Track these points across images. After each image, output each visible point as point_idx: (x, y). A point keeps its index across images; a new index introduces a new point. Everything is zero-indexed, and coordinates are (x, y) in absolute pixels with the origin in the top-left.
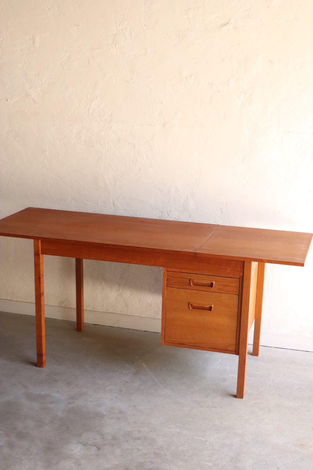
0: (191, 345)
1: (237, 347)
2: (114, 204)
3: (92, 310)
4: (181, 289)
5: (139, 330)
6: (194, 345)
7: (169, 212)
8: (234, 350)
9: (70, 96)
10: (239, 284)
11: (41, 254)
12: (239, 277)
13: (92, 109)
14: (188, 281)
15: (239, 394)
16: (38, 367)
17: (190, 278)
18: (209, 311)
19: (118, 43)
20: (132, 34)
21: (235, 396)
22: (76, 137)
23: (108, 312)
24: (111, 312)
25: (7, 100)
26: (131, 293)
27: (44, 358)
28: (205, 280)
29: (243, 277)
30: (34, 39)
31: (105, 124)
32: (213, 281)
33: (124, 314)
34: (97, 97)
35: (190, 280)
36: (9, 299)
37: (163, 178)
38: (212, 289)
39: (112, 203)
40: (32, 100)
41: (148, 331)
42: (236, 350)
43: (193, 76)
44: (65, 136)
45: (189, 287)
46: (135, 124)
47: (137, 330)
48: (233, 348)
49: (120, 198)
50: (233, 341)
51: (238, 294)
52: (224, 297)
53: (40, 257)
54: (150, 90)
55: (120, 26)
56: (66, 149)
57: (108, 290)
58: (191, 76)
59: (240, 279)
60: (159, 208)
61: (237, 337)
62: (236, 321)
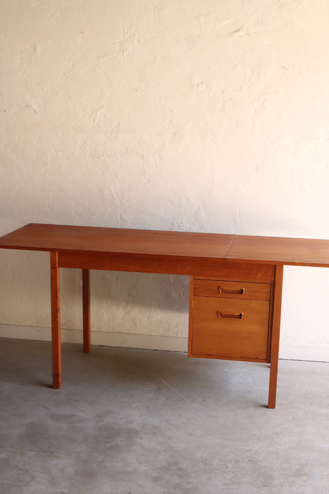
0: (221, 355)
1: (268, 355)
2: (121, 217)
3: (97, 330)
4: (209, 298)
5: (149, 349)
6: (223, 355)
7: (179, 224)
9: (73, 106)
10: (270, 290)
11: (58, 267)
12: (269, 282)
13: (98, 118)
14: (217, 289)
15: (271, 404)
16: (54, 388)
17: (219, 285)
18: (239, 319)
19: (125, 51)
20: (141, 41)
21: (267, 407)
22: (81, 148)
23: (115, 331)
24: (118, 332)
25: (6, 111)
26: (139, 311)
27: (60, 378)
28: (234, 287)
29: (274, 281)
30: (35, 46)
31: (111, 135)
32: (243, 287)
33: (132, 333)
34: (103, 107)
35: (219, 287)
36: (5, 323)
37: (173, 188)
38: (242, 296)
39: (119, 216)
40: (32, 111)
41: (158, 350)
42: (267, 358)
43: (204, 83)
44: (68, 148)
45: (218, 295)
46: (144, 134)
47: (147, 349)
48: (264, 356)
49: (128, 211)
50: (264, 349)
51: (269, 300)
52: (255, 304)
53: (56, 270)
54: (160, 99)
55: (127, 33)
56: (69, 161)
57: (115, 308)
58: (203, 83)
59: (271, 284)
60: (169, 220)
61: (268, 344)
62: (267, 328)
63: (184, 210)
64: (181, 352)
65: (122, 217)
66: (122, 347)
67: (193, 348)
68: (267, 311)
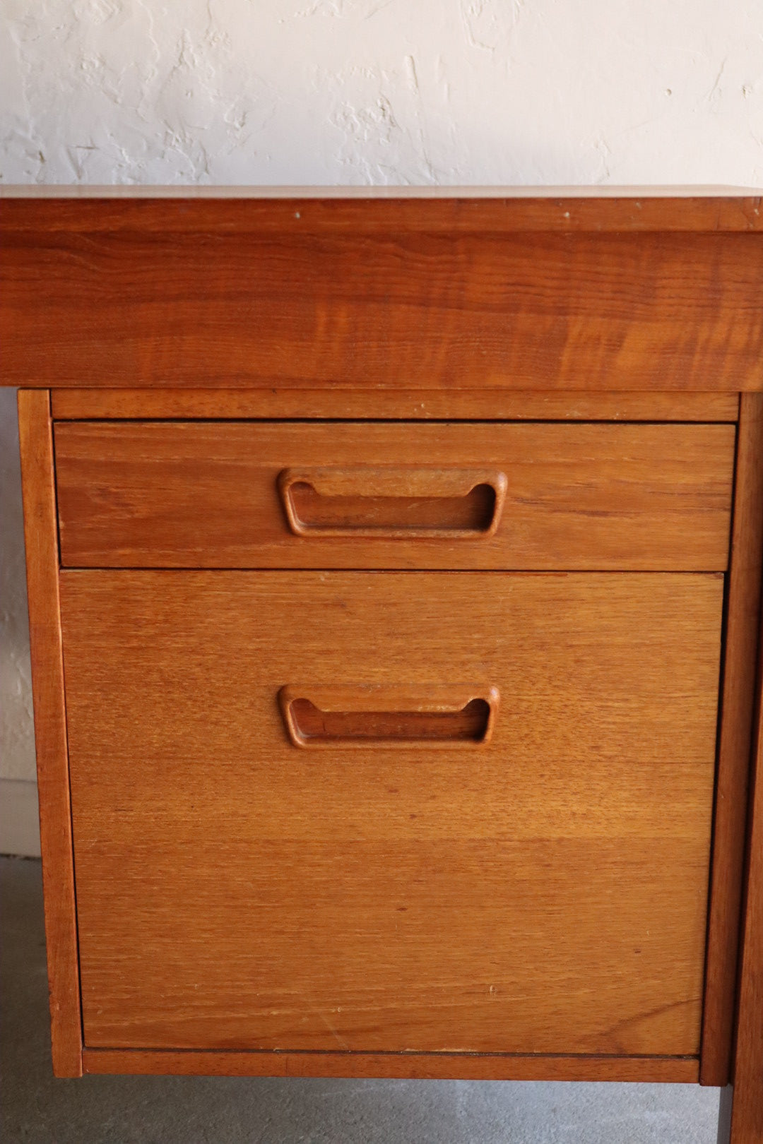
0: (317, 1043)
1: (713, 1023)
6: (342, 1043)
8: (693, 1051)
10: (728, 476)
12: (723, 407)
14: (259, 496)
17: (280, 465)
18: (465, 743)
28: (416, 466)
32: (494, 468)
38: (485, 547)
42: (701, 1045)
45: (273, 550)
48: (676, 1030)
51: (720, 563)
59: (737, 424)
60: (21, 132)
61: (714, 939)
62: (707, 809)
63: (97, 64)
67: (88, 1005)
68: (706, 669)
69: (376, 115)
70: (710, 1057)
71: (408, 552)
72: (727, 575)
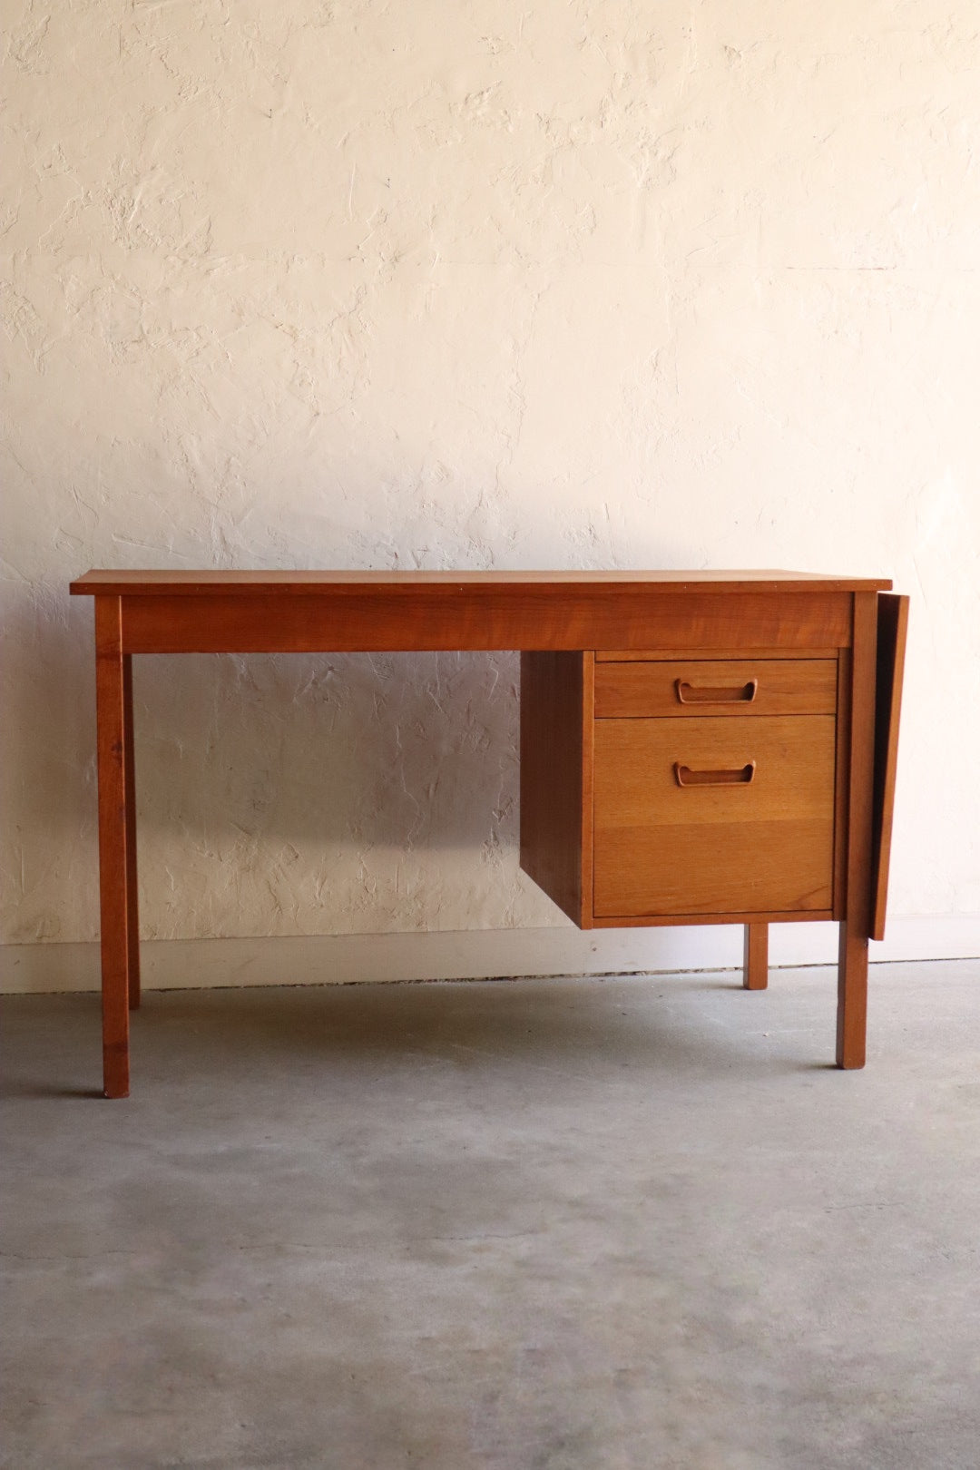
0: (687, 911)
1: (838, 895)
2: (224, 541)
3: (147, 938)
4: (646, 722)
7: (419, 554)
8: (830, 907)
9: (49, 167)
10: (834, 678)
12: (833, 653)
13: (136, 208)
14: (668, 689)
16: (108, 1098)
17: (675, 677)
18: (744, 783)
21: (833, 1068)
22: (79, 310)
23: (210, 936)
24: (218, 936)
26: (291, 857)
28: (725, 677)
29: (850, 650)
32: (753, 677)
33: (269, 935)
34: (153, 168)
35: (676, 683)
37: (397, 437)
38: (749, 707)
39: (216, 537)
41: (360, 983)
42: (833, 905)
43: (486, 95)
44: (33, 308)
45: (674, 709)
46: (296, 259)
47: (322, 985)
48: (823, 899)
49: (247, 518)
50: (824, 875)
51: (833, 710)
52: (790, 728)
54: (345, 141)
56: (38, 354)
57: (206, 855)
58: (482, 93)
59: (838, 659)
60: (384, 545)
61: (836, 859)
62: (832, 806)
63: (432, 505)
64: (435, 980)
65: (229, 540)
66: (237, 987)
67: (596, 898)
68: (830, 751)
69: (586, 532)
70: (836, 909)
71: (722, 710)
72: (836, 715)
